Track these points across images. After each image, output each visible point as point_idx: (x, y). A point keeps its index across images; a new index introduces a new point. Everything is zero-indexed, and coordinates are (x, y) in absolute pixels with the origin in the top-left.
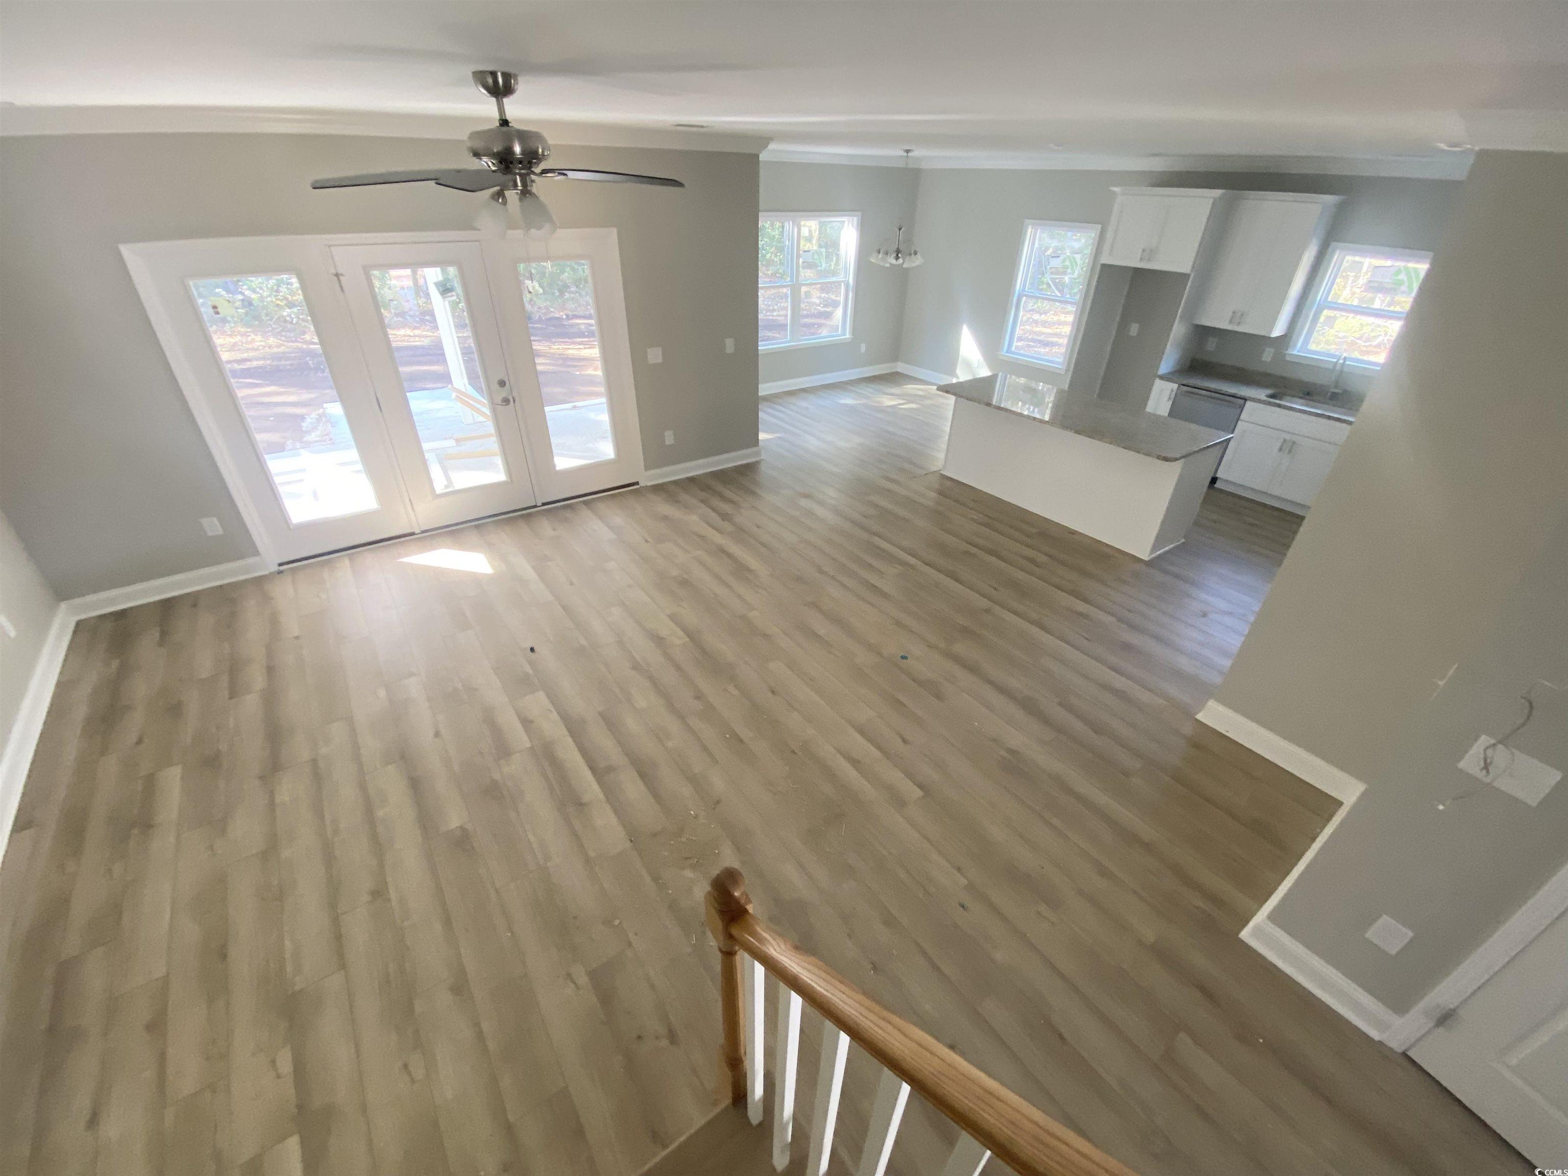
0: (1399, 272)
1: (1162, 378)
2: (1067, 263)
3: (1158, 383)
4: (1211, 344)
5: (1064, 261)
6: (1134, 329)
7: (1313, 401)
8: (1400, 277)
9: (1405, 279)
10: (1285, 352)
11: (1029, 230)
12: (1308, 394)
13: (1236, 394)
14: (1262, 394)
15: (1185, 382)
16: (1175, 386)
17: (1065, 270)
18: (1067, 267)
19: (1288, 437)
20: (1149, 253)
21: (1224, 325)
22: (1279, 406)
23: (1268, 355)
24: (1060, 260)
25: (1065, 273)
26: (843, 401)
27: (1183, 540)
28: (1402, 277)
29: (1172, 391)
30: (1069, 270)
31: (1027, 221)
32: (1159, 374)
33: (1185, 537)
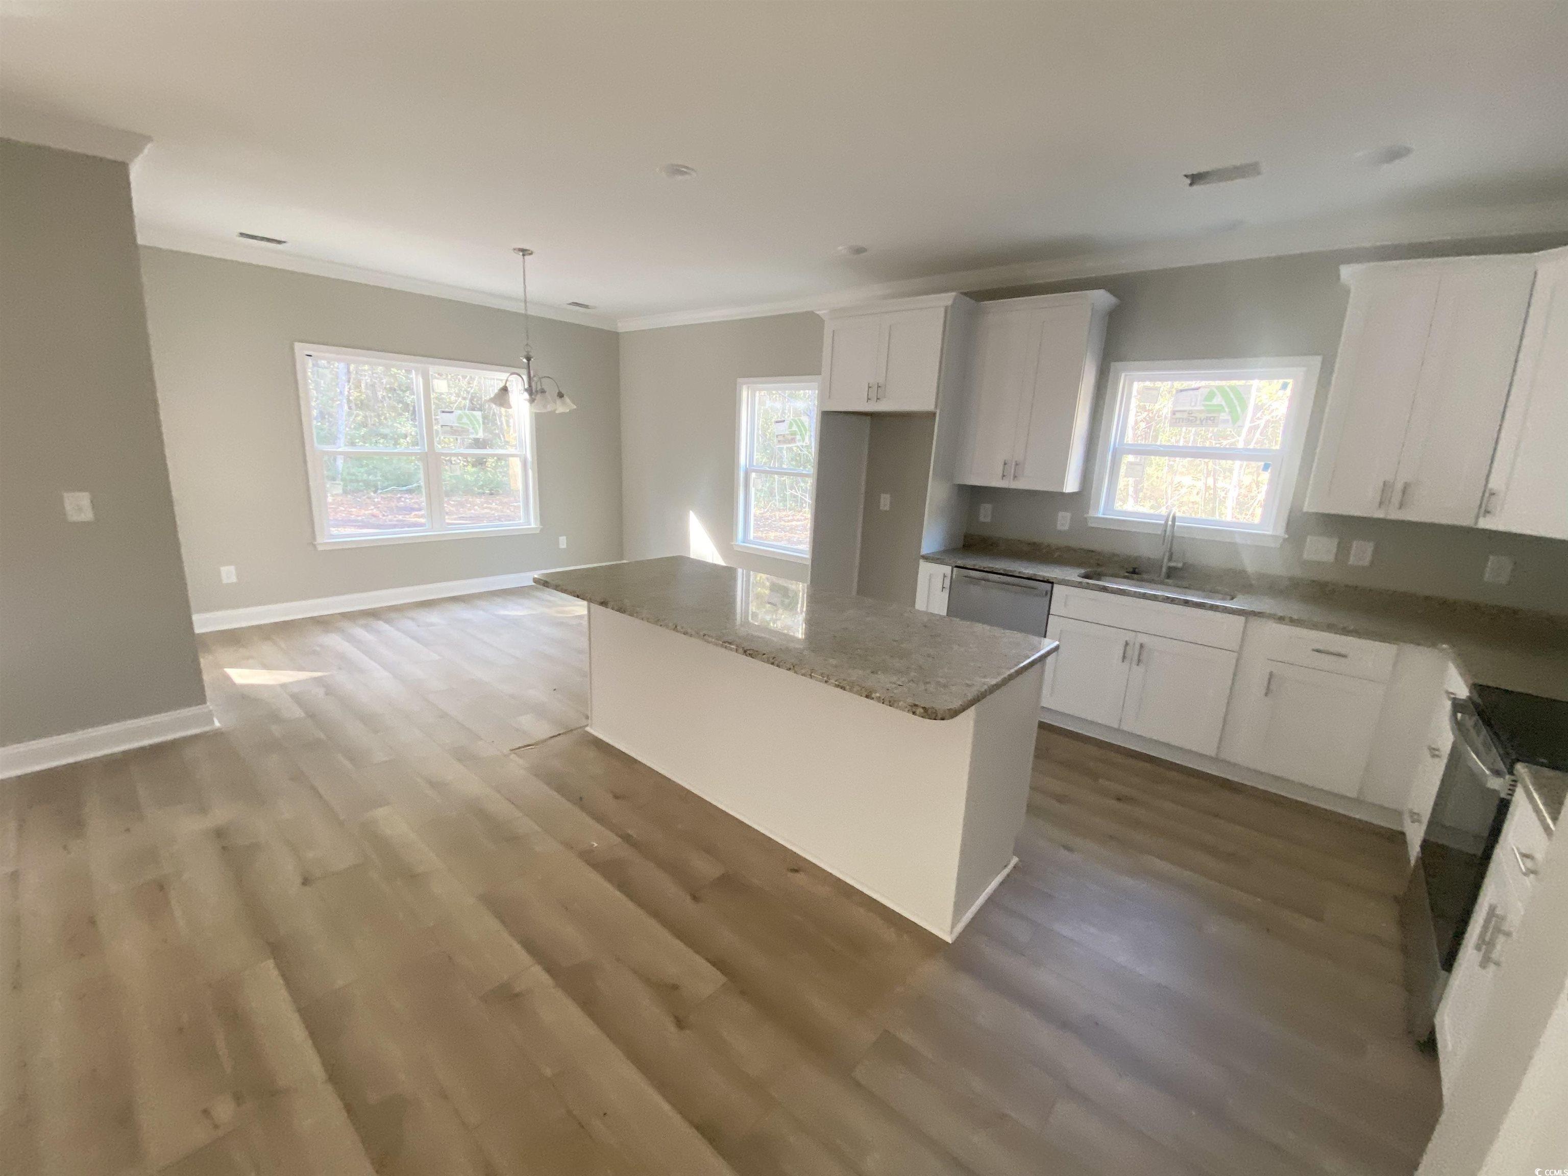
0: (1211, 396)
1: (926, 558)
2: (795, 428)
3: (925, 568)
4: (986, 513)
5: (791, 426)
6: (885, 502)
7: (1142, 580)
8: (1215, 401)
9: (1223, 403)
10: (1085, 516)
11: (744, 394)
12: (1134, 572)
13: (1035, 575)
14: (1073, 574)
15: (960, 563)
16: (947, 569)
17: (793, 437)
18: (794, 433)
19: (1129, 636)
20: (878, 390)
21: (996, 482)
22: (1105, 589)
23: (1064, 521)
24: (786, 424)
25: (793, 440)
26: (503, 612)
27: (1015, 860)
28: (1218, 400)
29: (945, 576)
30: (798, 437)
31: (739, 380)
32: (921, 554)
33: (1016, 853)
